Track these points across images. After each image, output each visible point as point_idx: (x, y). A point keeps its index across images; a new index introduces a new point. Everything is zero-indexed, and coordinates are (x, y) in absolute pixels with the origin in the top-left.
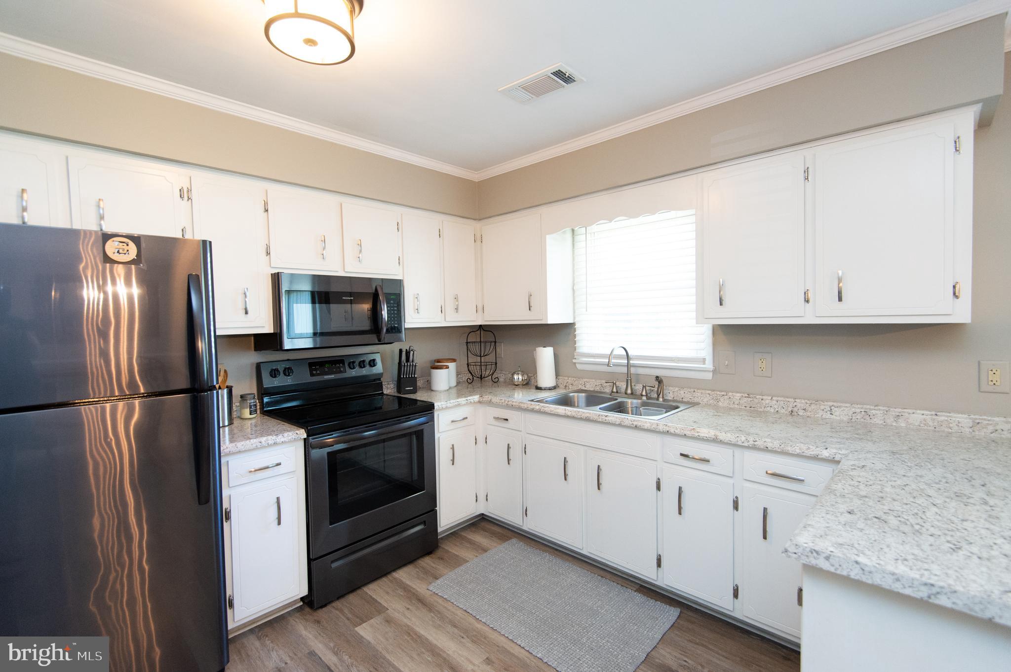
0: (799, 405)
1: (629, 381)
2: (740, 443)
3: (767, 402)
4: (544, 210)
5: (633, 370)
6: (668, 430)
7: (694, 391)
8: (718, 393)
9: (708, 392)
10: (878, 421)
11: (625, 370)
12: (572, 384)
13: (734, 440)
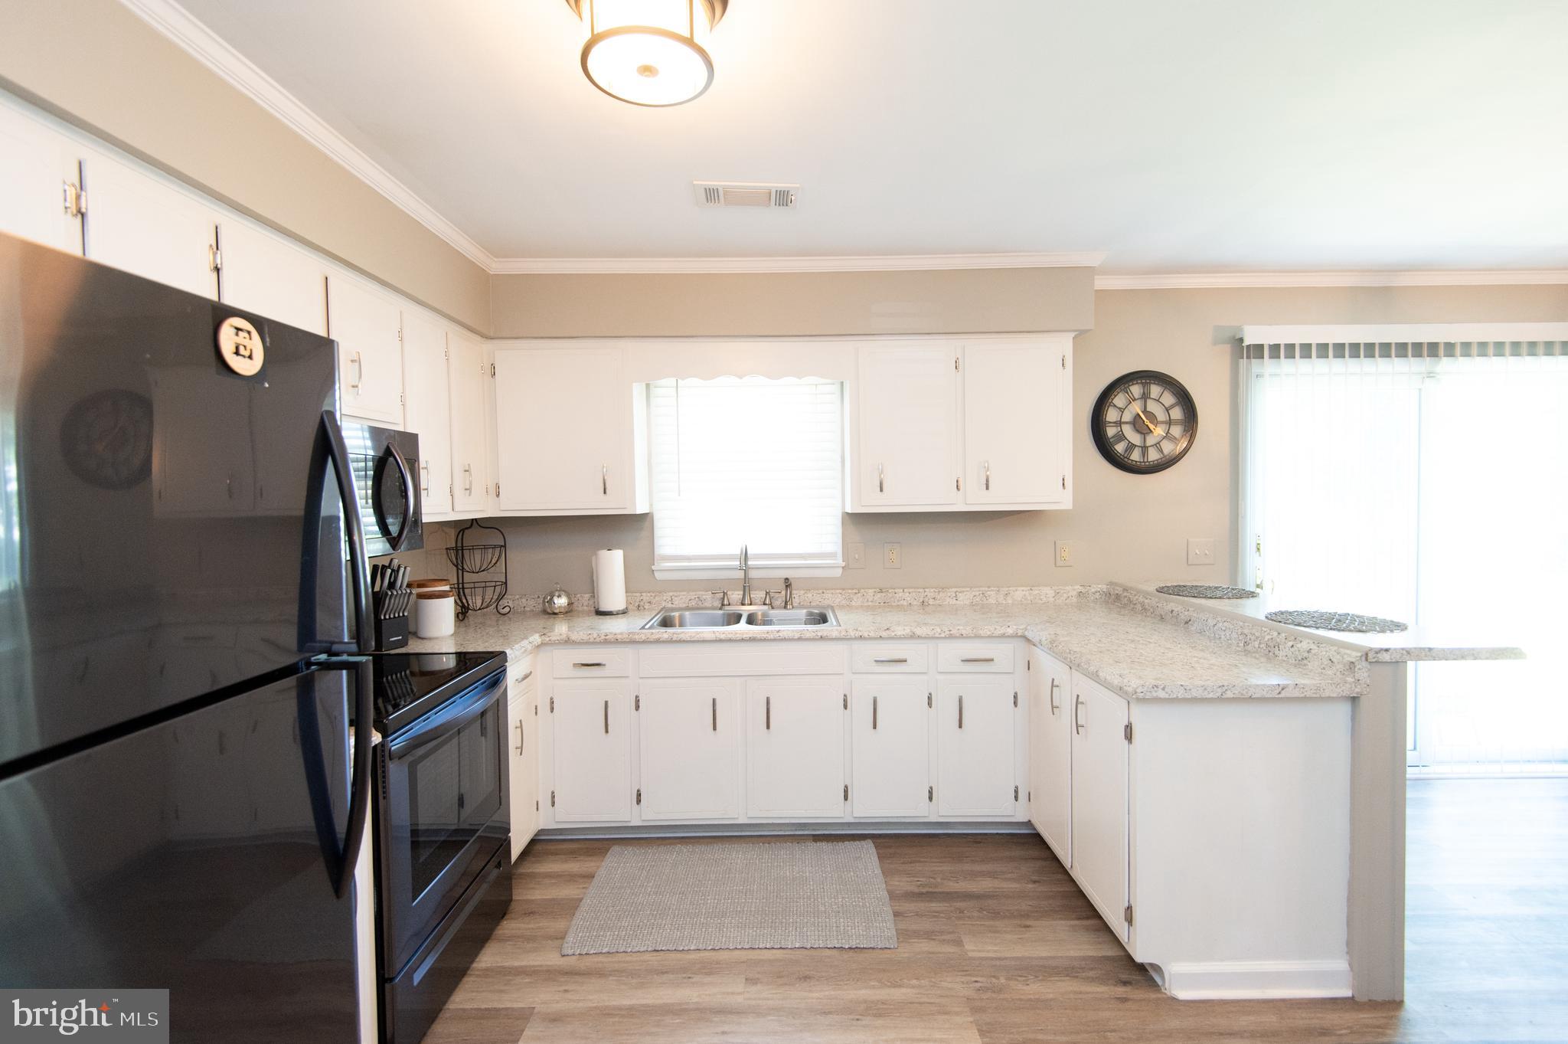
0: (929, 595)
1: (747, 589)
2: (937, 635)
3: (900, 595)
4: (630, 346)
5: (753, 574)
6: (860, 634)
7: (823, 593)
8: (850, 591)
9: (838, 591)
10: (992, 601)
11: (741, 574)
12: (650, 602)
13: (931, 634)
